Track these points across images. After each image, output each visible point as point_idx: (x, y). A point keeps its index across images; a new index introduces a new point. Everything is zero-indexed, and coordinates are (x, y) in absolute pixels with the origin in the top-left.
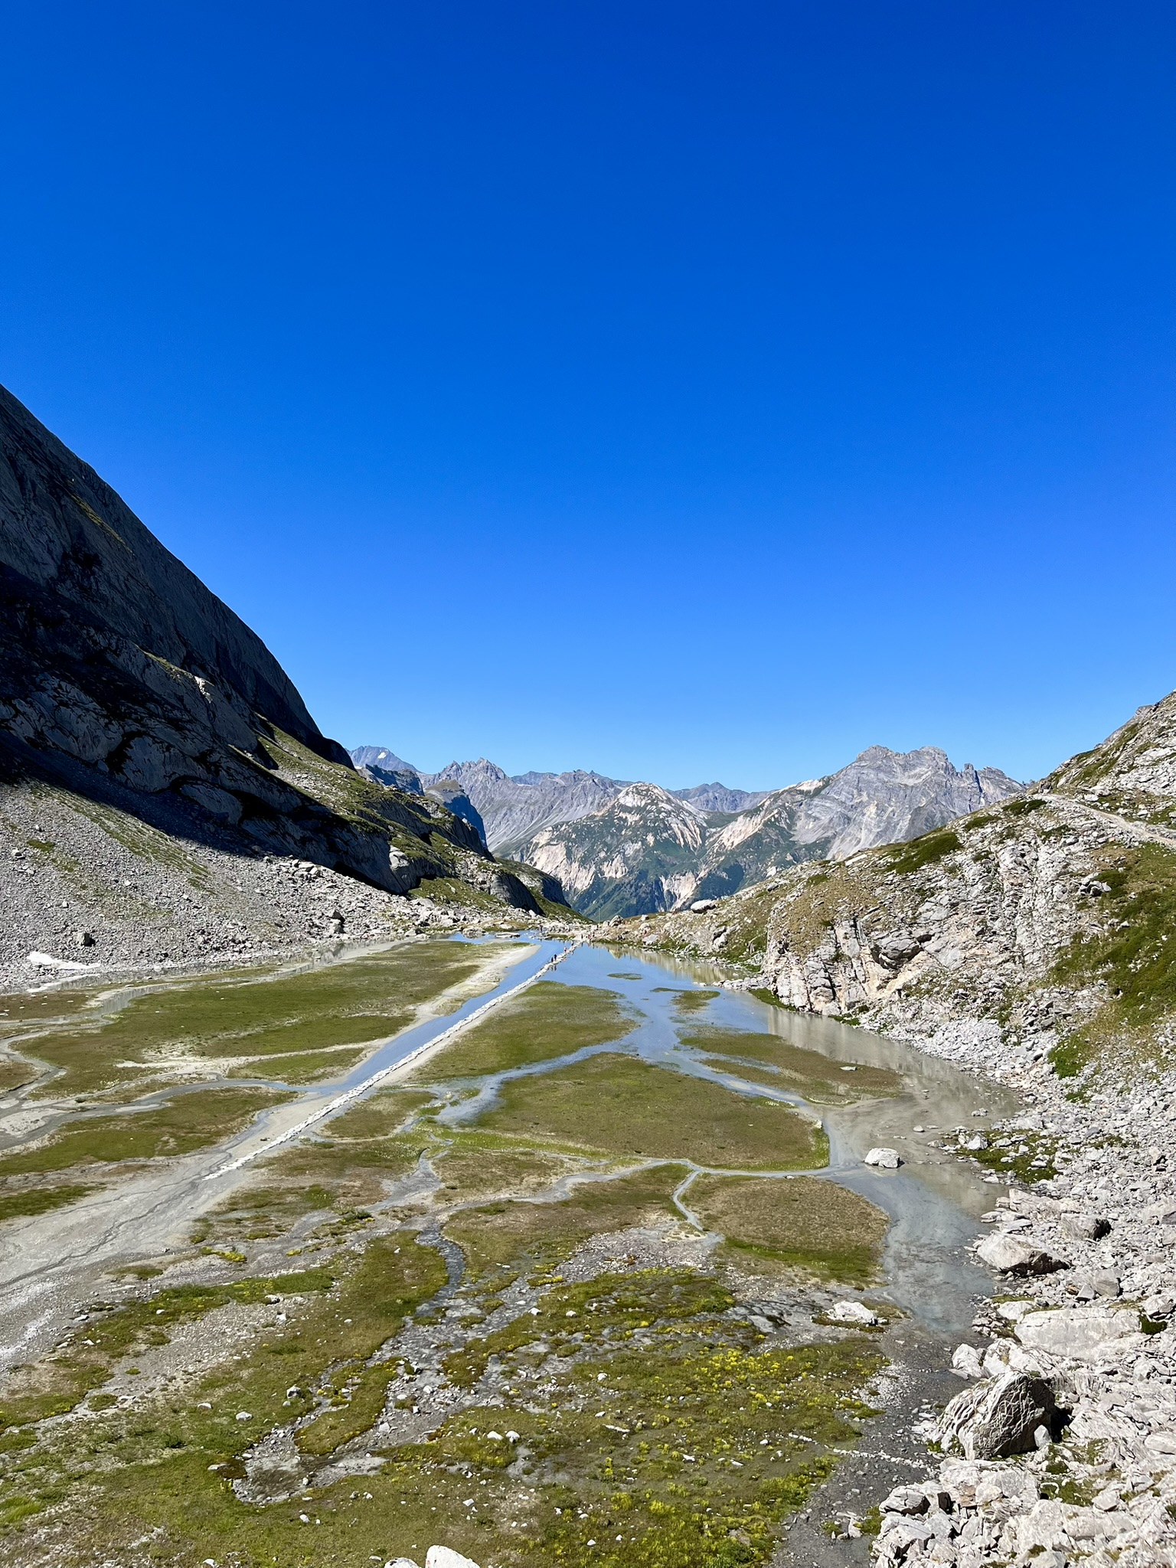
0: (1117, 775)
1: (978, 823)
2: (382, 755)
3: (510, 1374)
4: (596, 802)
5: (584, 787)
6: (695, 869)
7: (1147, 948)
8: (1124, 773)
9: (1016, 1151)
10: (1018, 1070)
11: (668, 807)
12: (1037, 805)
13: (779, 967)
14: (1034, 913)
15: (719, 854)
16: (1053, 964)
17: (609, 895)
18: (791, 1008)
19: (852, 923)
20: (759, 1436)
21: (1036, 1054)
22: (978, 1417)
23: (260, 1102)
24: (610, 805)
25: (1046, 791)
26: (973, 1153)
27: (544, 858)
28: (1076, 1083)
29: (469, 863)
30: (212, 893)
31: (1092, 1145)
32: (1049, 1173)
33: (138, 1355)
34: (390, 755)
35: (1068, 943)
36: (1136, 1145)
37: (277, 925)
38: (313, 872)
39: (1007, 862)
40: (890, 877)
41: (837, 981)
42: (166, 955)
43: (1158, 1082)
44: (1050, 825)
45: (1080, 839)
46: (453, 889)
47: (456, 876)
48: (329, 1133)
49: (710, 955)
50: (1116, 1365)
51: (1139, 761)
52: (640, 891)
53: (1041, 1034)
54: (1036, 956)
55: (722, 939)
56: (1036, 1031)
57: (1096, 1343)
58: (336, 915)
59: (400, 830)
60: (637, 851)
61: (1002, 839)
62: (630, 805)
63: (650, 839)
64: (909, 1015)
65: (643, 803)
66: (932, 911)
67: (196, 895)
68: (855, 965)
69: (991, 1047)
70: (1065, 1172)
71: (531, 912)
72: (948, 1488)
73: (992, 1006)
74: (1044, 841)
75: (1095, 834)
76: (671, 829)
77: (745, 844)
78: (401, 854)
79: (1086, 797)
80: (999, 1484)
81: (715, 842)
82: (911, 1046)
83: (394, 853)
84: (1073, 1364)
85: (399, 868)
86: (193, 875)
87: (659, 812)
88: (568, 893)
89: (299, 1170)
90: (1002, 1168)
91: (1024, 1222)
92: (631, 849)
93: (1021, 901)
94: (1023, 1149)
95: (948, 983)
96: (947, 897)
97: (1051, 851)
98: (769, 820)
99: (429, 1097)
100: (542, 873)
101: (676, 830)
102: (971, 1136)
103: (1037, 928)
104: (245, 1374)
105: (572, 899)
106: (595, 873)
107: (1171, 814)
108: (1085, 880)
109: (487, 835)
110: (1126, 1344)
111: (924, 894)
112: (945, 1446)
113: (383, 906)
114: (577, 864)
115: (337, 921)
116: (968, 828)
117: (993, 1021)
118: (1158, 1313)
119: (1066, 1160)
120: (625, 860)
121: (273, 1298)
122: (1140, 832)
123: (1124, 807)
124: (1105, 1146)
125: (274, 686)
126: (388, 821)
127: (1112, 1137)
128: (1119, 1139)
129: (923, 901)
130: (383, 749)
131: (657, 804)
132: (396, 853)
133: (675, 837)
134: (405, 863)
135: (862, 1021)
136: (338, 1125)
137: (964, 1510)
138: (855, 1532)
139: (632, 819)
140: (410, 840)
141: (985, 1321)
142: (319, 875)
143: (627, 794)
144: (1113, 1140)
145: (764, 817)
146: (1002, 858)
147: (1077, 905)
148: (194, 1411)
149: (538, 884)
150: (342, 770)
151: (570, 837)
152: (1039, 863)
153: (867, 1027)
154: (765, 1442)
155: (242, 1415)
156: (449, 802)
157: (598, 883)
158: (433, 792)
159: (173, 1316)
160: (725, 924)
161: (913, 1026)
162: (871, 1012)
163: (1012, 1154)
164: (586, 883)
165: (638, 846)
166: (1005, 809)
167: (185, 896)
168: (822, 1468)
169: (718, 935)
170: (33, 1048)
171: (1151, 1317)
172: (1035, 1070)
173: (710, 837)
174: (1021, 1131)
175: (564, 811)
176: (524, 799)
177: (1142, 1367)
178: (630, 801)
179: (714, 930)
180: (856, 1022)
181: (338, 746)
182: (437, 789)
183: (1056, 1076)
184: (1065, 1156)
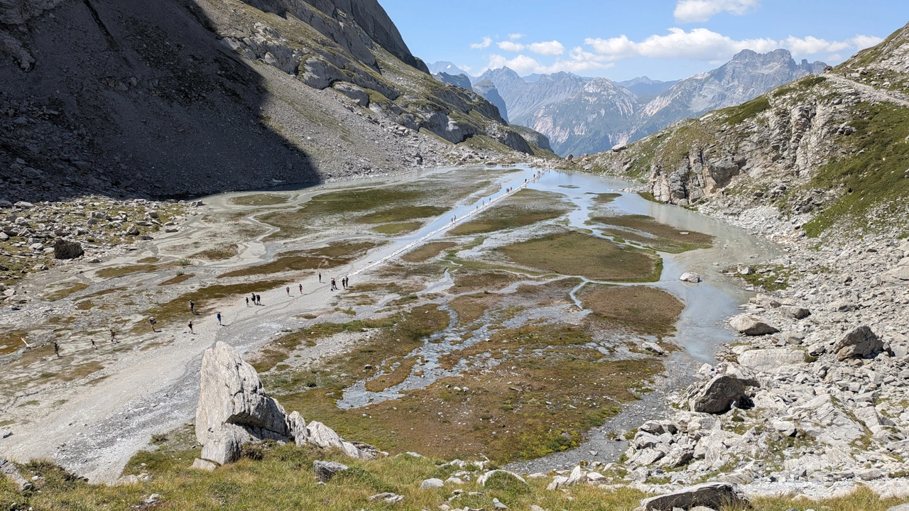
0: (880, 61)
1: (781, 93)
2: (449, 67)
3: (469, 365)
4: (572, 90)
5: (564, 82)
6: (628, 130)
7: (872, 165)
8: (884, 60)
9: (768, 275)
10: (785, 235)
11: (615, 92)
12: (820, 80)
13: (656, 180)
14: (809, 146)
15: (643, 120)
16: (815, 175)
17: (578, 145)
18: (660, 202)
19: (699, 154)
20: (587, 396)
21: (797, 225)
22: (699, 394)
23: (369, 245)
24: (579, 92)
25: (828, 71)
26: (744, 276)
27: (540, 124)
28: (816, 241)
29: (494, 127)
30: (353, 143)
31: (811, 272)
32: (783, 286)
33: (300, 350)
34: (453, 66)
35: (826, 163)
36: (837, 272)
37: (387, 160)
38: (406, 132)
39: (796, 116)
40: (725, 127)
41: (688, 187)
42: (330, 176)
43: (862, 240)
44: (826, 92)
45: (843, 101)
46: (484, 142)
47: (485, 134)
48: (402, 260)
49: (620, 175)
50: (786, 376)
51: (896, 52)
52: (595, 142)
53: (803, 215)
54: (806, 171)
55: (628, 166)
56: (799, 214)
57: (779, 366)
58: (418, 155)
59: (455, 109)
60: (595, 119)
61: (794, 103)
62: (591, 92)
63: (603, 112)
64: (726, 205)
65: (599, 90)
66: (746, 146)
67: (344, 144)
68: (699, 178)
69: (772, 222)
70: (793, 286)
71: (527, 154)
72: (676, 423)
73: (776, 200)
74: (820, 103)
75: (853, 97)
76: (615, 105)
77: (660, 113)
78: (455, 122)
79: (852, 75)
80: (701, 423)
81: (641, 113)
82: (725, 222)
83: (451, 122)
84: (763, 375)
85: (454, 130)
86: (343, 134)
87: (609, 95)
88: (553, 145)
89: (387, 276)
90: (756, 284)
91: (761, 309)
92: (591, 118)
93: (802, 140)
94: (772, 274)
95: (751, 187)
96: (757, 138)
97: (824, 108)
98: (676, 98)
99: (454, 245)
100: (537, 133)
101: (619, 106)
102: (744, 267)
103: (810, 155)
104: (348, 359)
105: (556, 149)
106: (570, 133)
107: (904, 84)
108: (842, 126)
109: (508, 112)
110: (795, 367)
111: (743, 136)
112: (681, 406)
113: (442, 151)
114: (559, 128)
115: (418, 158)
116: (775, 95)
117: (775, 208)
118: (815, 353)
119: (794, 280)
120: (587, 124)
121: (365, 329)
122: (883, 95)
123: (876, 80)
124: (819, 273)
125: (384, 26)
126: (448, 104)
127: (824, 268)
128: (828, 269)
129: (742, 140)
130: (450, 63)
131: (607, 91)
132: (452, 122)
133: (618, 111)
134: (457, 128)
135: (700, 209)
136: (407, 257)
137: (681, 433)
138: (622, 437)
139: (592, 100)
140: (460, 114)
141: (723, 354)
142: (408, 133)
143: (590, 85)
144: (824, 270)
145: (672, 96)
146: (793, 114)
147: (835, 141)
148: (323, 372)
149: (535, 139)
150: (421, 74)
151: (555, 112)
152: (816, 116)
153: (702, 212)
154: (589, 399)
155: (343, 375)
156: (486, 93)
157: (571, 137)
158: (477, 87)
159: (318, 335)
160: (630, 157)
161: (728, 211)
162: (705, 204)
163: (766, 276)
164: (564, 138)
165: (594, 116)
166: (800, 83)
167: (339, 145)
168: (615, 412)
169: (625, 164)
170: (265, 219)
171: (811, 354)
172: (794, 234)
173: (639, 109)
174: (772, 265)
175: (553, 96)
176: (529, 90)
177: (800, 378)
178: (591, 90)
179: (624, 161)
180: (696, 209)
181: (421, 61)
182: (479, 86)
183: (806, 237)
184: (794, 277)
